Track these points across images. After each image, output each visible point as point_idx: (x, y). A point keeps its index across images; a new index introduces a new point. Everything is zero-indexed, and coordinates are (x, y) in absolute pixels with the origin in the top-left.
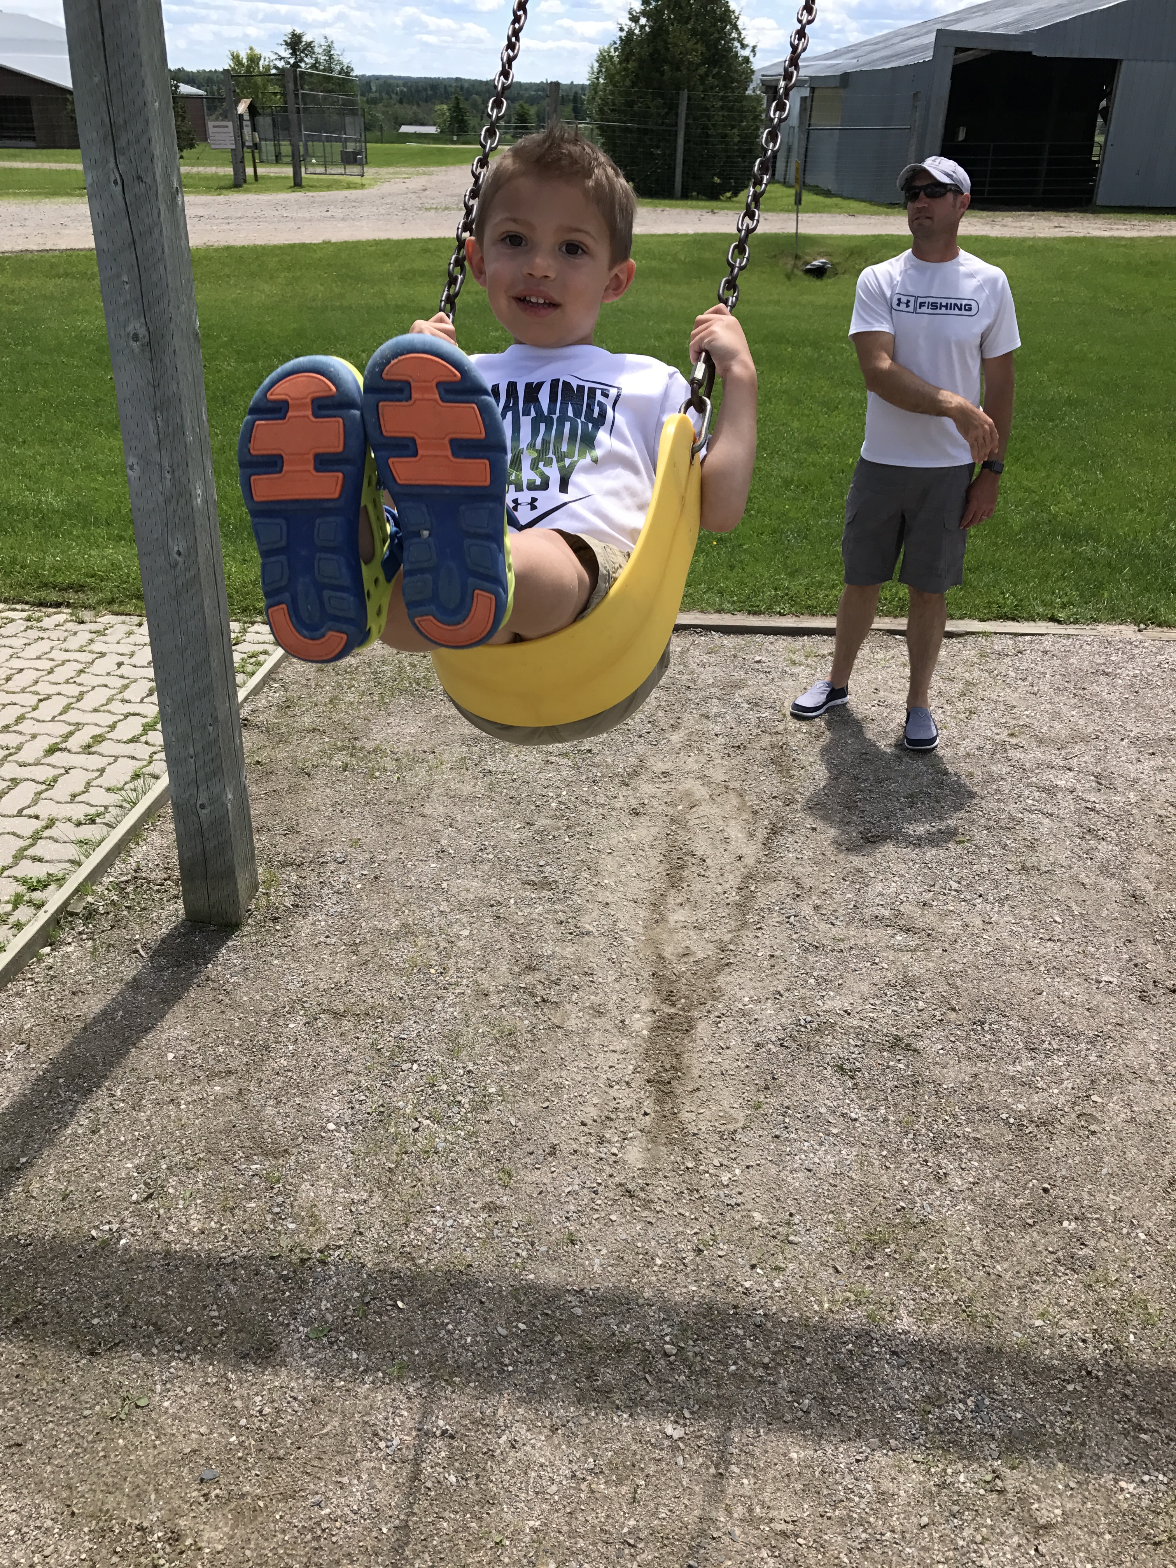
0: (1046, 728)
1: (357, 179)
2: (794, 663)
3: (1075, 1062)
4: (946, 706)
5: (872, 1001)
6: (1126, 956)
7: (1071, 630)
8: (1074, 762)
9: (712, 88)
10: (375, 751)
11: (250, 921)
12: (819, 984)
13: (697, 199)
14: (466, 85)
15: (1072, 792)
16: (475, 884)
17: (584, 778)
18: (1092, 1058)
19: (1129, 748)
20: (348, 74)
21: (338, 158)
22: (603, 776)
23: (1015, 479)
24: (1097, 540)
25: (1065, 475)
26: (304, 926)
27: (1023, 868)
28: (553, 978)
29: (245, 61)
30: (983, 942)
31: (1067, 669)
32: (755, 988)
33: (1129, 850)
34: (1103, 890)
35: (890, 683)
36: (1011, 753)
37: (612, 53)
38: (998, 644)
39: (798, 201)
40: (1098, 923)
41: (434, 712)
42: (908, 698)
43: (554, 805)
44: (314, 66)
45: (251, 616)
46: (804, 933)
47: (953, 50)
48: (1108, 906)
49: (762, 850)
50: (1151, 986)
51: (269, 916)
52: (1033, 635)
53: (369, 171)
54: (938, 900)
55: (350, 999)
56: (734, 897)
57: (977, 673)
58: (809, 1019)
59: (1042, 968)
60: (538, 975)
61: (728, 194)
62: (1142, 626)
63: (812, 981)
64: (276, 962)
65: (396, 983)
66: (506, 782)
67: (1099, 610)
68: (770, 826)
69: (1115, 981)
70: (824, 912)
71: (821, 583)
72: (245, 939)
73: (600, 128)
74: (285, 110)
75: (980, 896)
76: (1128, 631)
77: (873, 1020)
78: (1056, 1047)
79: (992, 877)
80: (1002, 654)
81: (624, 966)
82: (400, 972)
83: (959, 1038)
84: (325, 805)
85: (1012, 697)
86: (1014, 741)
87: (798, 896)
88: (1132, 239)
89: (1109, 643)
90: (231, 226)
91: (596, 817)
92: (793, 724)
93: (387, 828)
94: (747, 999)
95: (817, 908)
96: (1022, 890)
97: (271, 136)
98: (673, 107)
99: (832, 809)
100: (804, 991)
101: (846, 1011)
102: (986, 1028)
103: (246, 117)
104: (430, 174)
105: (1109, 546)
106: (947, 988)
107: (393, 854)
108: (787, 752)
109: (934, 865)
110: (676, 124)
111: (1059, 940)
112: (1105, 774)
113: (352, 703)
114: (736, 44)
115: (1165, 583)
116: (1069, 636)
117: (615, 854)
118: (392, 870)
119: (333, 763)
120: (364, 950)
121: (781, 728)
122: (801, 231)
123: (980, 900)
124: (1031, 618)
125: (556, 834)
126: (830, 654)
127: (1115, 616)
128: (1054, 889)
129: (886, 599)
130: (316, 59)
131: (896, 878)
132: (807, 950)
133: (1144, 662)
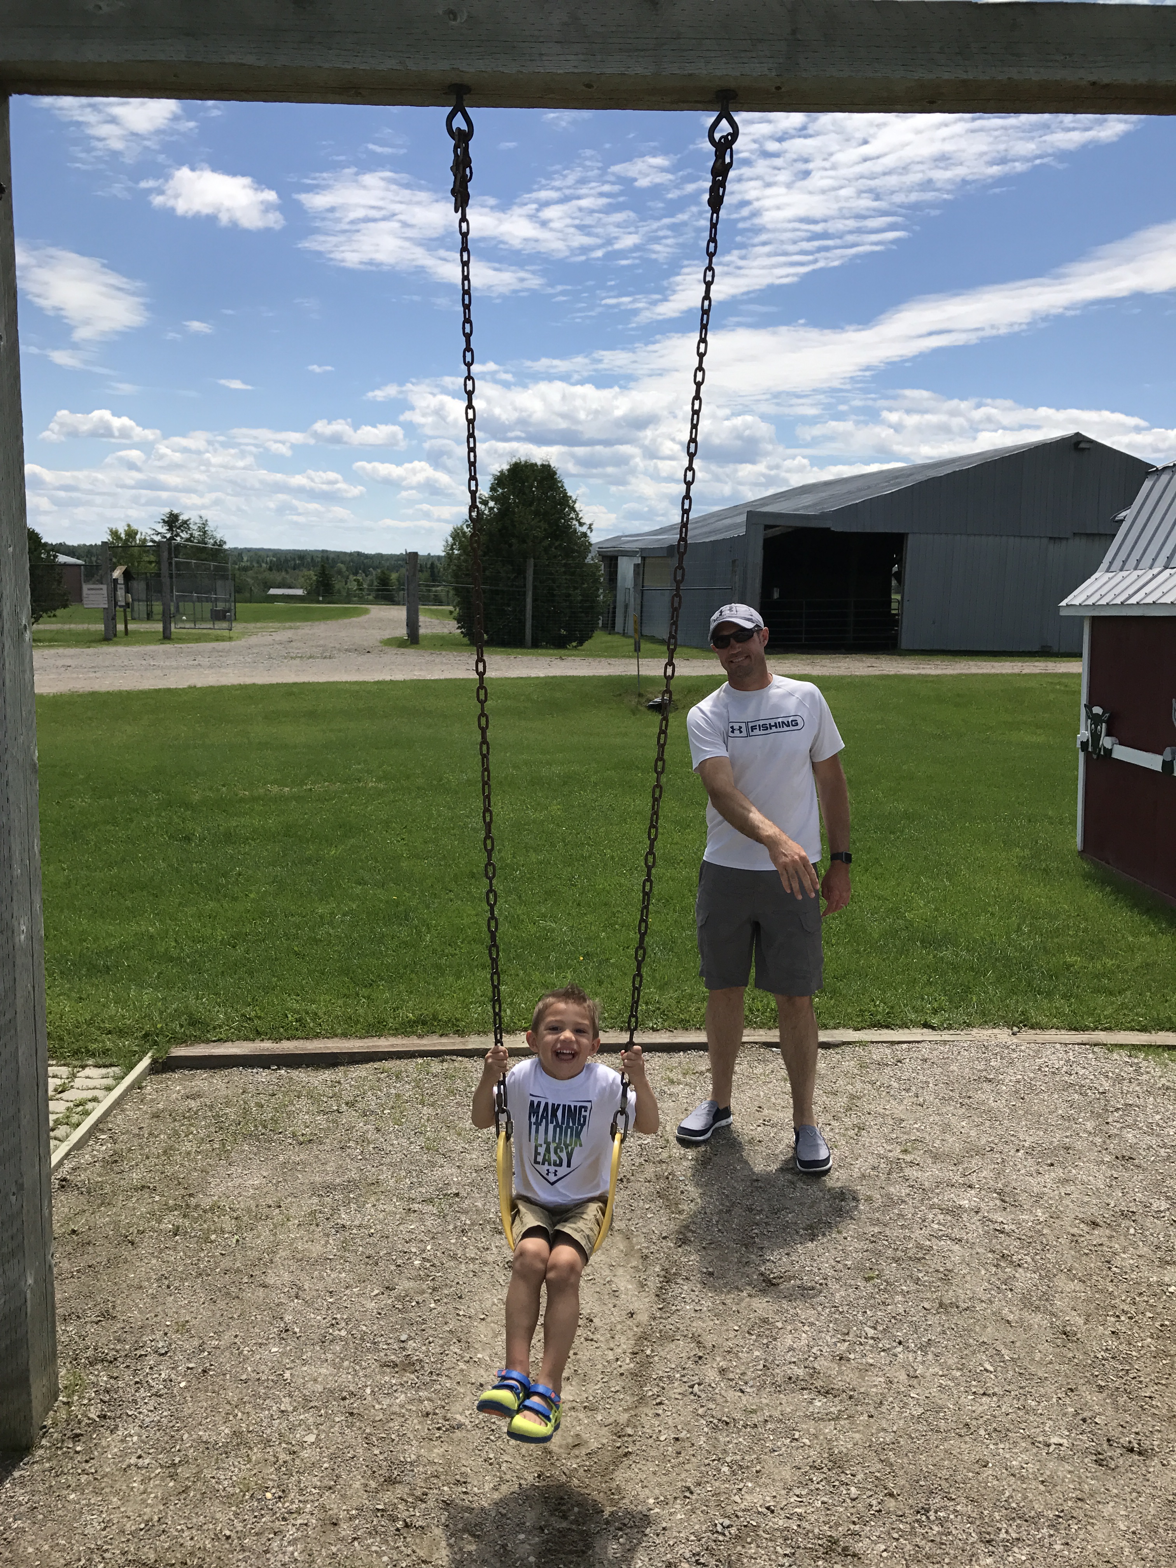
0: (938, 1142)
1: (226, 633)
2: (672, 1082)
3: (1039, 1554)
4: (832, 1123)
5: (797, 1492)
6: (1071, 1410)
7: (946, 1036)
8: (973, 1178)
9: (555, 557)
10: (212, 1209)
11: (44, 1442)
12: (734, 1473)
13: (546, 647)
14: (331, 556)
15: (977, 1212)
16: (324, 1371)
17: (451, 1227)
18: (1058, 1547)
19: (1026, 1159)
20: (220, 545)
21: (208, 615)
22: (473, 1224)
23: (867, 888)
24: (956, 945)
25: (913, 884)
26: (111, 1443)
27: (941, 1305)
28: (418, 1493)
29: (123, 536)
30: (912, 1403)
31: (949, 1077)
32: (660, 1485)
33: (1049, 1276)
34: (1030, 1327)
35: (773, 1100)
36: (908, 1172)
37: (466, 529)
38: (877, 1054)
39: (637, 649)
40: (1033, 1369)
41: (281, 1158)
42: (794, 1115)
43: (416, 1262)
44: (188, 540)
45: (82, 1059)
46: (712, 1405)
47: (762, 527)
48: (1039, 1346)
49: (656, 1303)
50: (1105, 1446)
51: (69, 1434)
52: (909, 1042)
53: (238, 627)
54: (855, 1351)
55: (164, 1542)
56: (628, 1365)
57: (859, 1085)
58: (727, 1522)
59: (982, 1432)
60: (401, 1490)
61: (574, 644)
62: (1015, 1029)
63: (725, 1469)
64: (72, 1496)
65: (223, 1515)
66: (362, 1238)
67: (969, 1015)
68: (663, 1273)
69: (1064, 1441)
70: (731, 1376)
71: (691, 996)
72: (36, 1467)
73: (456, 589)
74: (158, 575)
75: (900, 1343)
76: (1003, 1035)
77: (801, 1517)
78: (1014, 1535)
79: (909, 1318)
80: (882, 1064)
81: (504, 1467)
82: (228, 1499)
83: (903, 1534)
84: (149, 1280)
85: (899, 1111)
86: (908, 1158)
87: (700, 1358)
88: (938, 676)
89: (987, 1048)
90: (98, 675)
91: (466, 1274)
92: (677, 1151)
93: (221, 1304)
94: (651, 1501)
95: (722, 1371)
96: (944, 1332)
97: (144, 598)
98: (521, 572)
99: (728, 1247)
100: (717, 1484)
101: (768, 1508)
102: (932, 1518)
103: (121, 581)
104: (297, 628)
105: (968, 951)
106: (880, 1466)
107: (227, 1337)
108: (674, 1183)
109: (846, 1308)
110: (525, 586)
111: (994, 1394)
112: (1007, 1189)
113: (189, 1153)
114: (575, 522)
115: (1029, 984)
116: (945, 1042)
117: (489, 1319)
118: (226, 1361)
119: (162, 1226)
120: (184, 1472)
121: (664, 1155)
122: (643, 672)
123: (900, 1349)
124: (904, 1026)
125: (420, 1299)
126: (708, 1070)
127: (987, 1020)
128: (978, 1329)
129: (758, 1010)
130: (191, 535)
131: (806, 1328)
132: (715, 1428)
133: (1024, 1067)
